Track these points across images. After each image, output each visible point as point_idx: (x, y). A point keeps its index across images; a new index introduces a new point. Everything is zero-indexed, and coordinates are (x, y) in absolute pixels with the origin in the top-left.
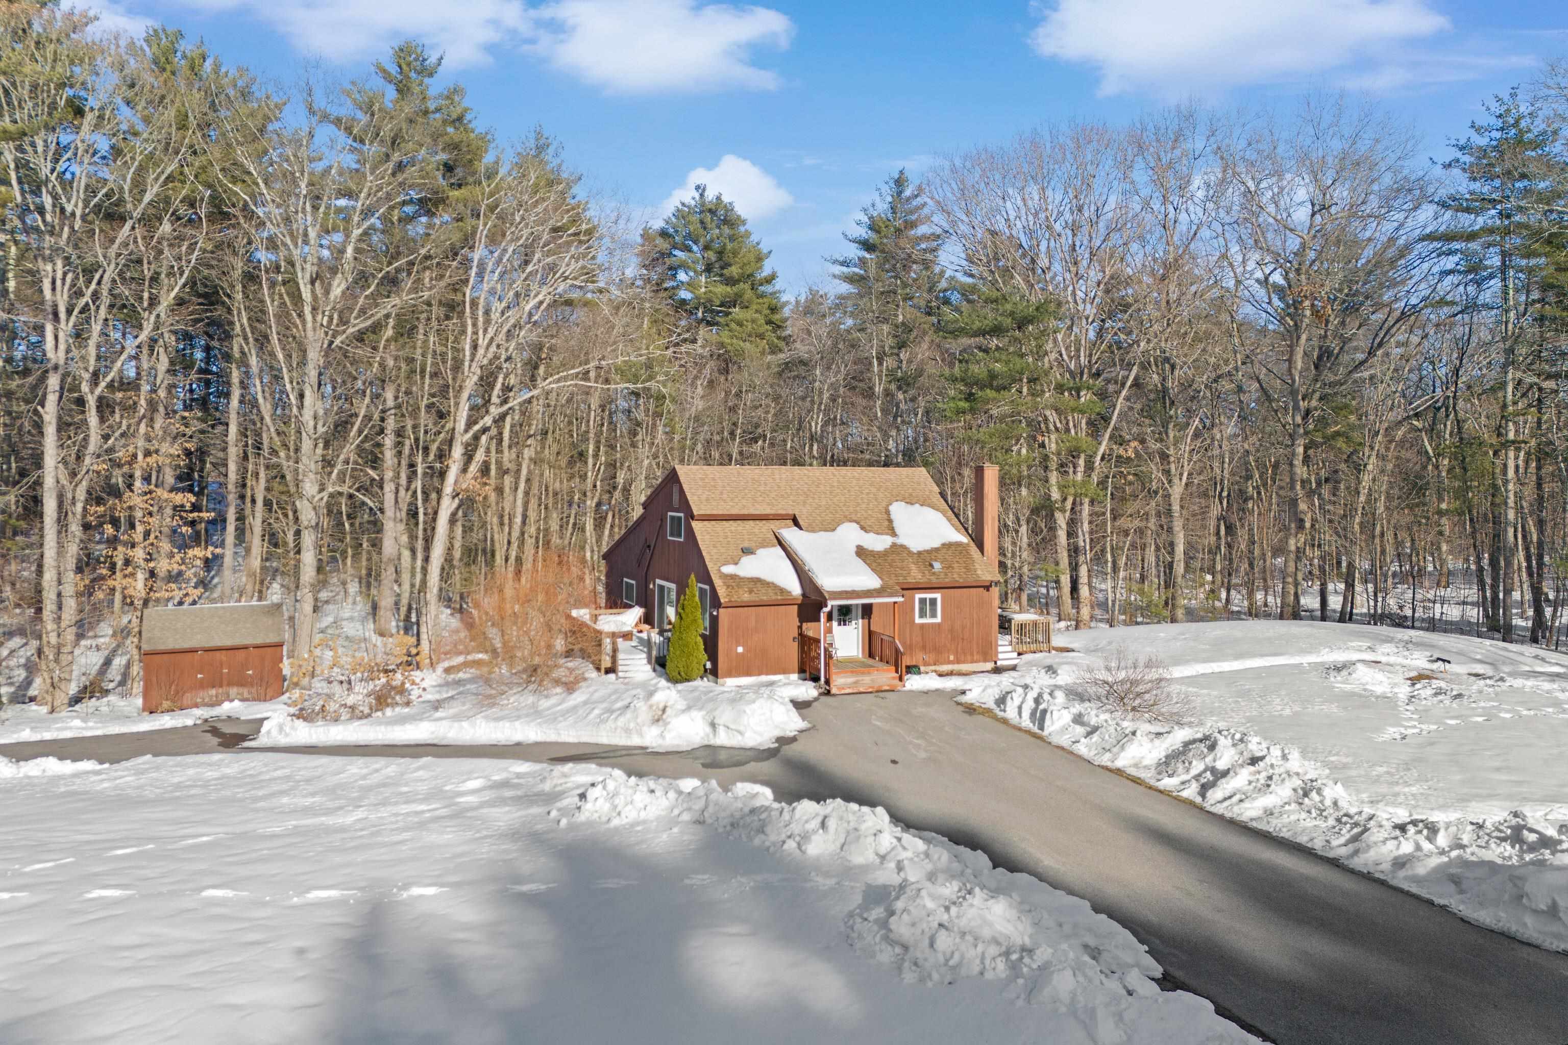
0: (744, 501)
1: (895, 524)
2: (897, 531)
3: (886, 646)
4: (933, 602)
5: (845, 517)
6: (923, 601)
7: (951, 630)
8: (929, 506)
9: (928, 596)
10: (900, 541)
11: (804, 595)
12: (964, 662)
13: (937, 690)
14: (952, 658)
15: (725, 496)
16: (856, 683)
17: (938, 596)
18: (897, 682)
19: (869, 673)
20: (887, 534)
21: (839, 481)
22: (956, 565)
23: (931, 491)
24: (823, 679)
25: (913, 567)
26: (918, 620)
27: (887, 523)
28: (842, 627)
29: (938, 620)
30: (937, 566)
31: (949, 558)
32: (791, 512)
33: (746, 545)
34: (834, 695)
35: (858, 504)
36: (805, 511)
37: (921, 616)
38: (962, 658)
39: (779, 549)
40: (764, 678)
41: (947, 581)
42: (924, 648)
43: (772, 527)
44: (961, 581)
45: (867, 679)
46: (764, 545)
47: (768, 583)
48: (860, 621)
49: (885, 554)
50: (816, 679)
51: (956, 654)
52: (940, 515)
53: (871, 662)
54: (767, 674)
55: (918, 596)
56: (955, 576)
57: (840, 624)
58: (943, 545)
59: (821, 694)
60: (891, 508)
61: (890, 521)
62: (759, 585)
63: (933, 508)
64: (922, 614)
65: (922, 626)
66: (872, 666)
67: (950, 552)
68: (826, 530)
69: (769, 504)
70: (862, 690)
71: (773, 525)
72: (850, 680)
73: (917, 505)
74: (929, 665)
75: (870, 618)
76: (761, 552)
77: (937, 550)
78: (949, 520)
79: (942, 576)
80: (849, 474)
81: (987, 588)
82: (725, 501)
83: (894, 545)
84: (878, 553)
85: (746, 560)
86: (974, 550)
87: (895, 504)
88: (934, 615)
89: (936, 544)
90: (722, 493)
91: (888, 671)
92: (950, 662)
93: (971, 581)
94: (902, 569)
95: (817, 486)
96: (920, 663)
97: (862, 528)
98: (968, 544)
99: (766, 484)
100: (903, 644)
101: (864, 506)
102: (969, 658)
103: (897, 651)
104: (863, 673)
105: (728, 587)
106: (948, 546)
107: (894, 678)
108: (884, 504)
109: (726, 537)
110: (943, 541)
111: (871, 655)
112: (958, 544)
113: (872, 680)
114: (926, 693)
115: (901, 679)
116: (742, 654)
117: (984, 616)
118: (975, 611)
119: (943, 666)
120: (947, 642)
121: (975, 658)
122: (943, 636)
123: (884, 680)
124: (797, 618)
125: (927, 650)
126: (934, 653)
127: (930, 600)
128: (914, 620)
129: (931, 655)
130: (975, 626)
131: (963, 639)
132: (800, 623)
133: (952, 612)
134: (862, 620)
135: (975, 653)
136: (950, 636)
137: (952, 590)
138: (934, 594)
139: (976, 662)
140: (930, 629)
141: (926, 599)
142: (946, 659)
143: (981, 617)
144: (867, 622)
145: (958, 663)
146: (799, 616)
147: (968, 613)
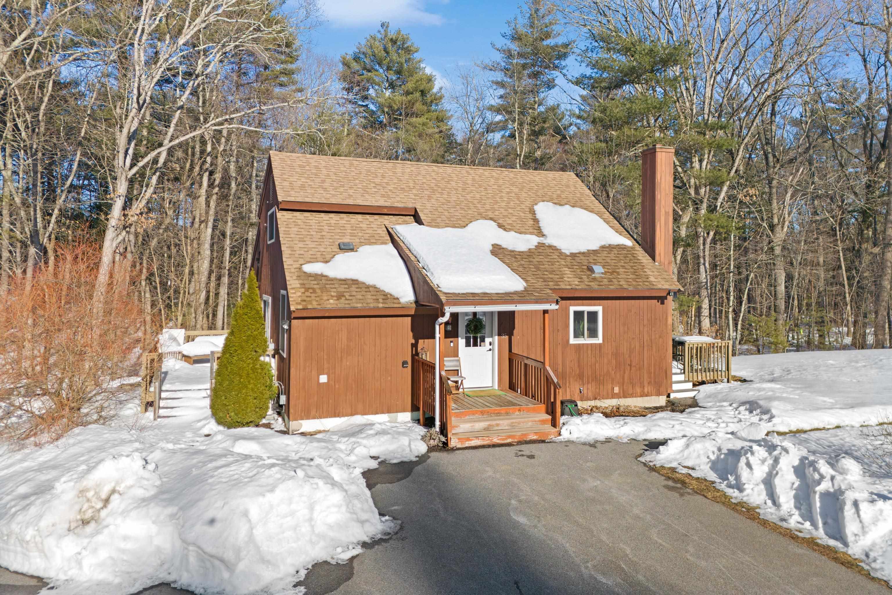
0: (351, 192)
1: (541, 224)
2: (545, 231)
3: (531, 373)
4: (593, 316)
5: (480, 214)
6: (578, 315)
7: (616, 354)
8: (581, 207)
9: (586, 309)
10: (548, 241)
11: (416, 302)
12: (632, 396)
13: (608, 440)
14: (616, 390)
15: (326, 185)
16: (486, 429)
17: (599, 309)
18: (548, 427)
19: (507, 414)
20: (531, 233)
21: (474, 180)
22: (621, 270)
23: (582, 194)
24: (438, 423)
25: (567, 271)
26: (573, 341)
27: (531, 222)
28: (472, 349)
29: (599, 340)
30: (598, 269)
31: (612, 263)
32: (410, 205)
33: (346, 240)
34: (453, 450)
35: (497, 202)
36: (428, 205)
37: (576, 336)
38: (630, 392)
39: (390, 247)
40: (359, 419)
41: (612, 289)
42: (581, 377)
43: (387, 223)
44: (631, 291)
45: (504, 423)
46: (371, 241)
47: (368, 287)
48: (496, 338)
49: (530, 253)
50: (429, 423)
51: (622, 385)
52: (594, 217)
53: (510, 396)
54: (364, 413)
55: (573, 309)
56: (622, 283)
57: (468, 345)
58: (603, 247)
59: (431, 449)
60: (536, 208)
61: (536, 220)
62: (354, 288)
63: (585, 209)
64: (579, 333)
65: (579, 347)
66: (511, 404)
67: (612, 255)
68: (454, 227)
69: (383, 196)
70: (496, 440)
71: (387, 220)
72: (480, 425)
73: (567, 206)
74: (588, 399)
75: (510, 334)
76: (365, 250)
77: (595, 252)
78: (607, 222)
79: (605, 282)
80: (486, 173)
81: (662, 300)
82: (325, 189)
83: (540, 245)
84: (521, 253)
85: (342, 258)
86: (641, 254)
87: (541, 204)
88: (593, 333)
89: (595, 246)
90: (323, 181)
91: (534, 410)
92: (614, 396)
93: (642, 289)
94: (552, 272)
95: (448, 182)
96: (576, 397)
97: (500, 226)
98: (632, 248)
99: (383, 177)
100: (555, 371)
101: (503, 204)
102: (638, 390)
103: (548, 380)
104: (498, 414)
105: (307, 290)
106: (609, 248)
107: (543, 422)
108: (528, 203)
109: (321, 231)
110: (603, 243)
111: (512, 387)
112: (621, 247)
113: (512, 425)
114: (593, 445)
115: (554, 424)
116: (327, 384)
117: (657, 336)
118: (646, 329)
119: (605, 401)
120: (610, 369)
121: (646, 390)
122: (606, 361)
123: (530, 424)
124: (411, 334)
125: (585, 379)
126: (594, 384)
127: (589, 313)
128: (568, 341)
129: (590, 386)
130: (645, 349)
131: (630, 365)
132: (413, 341)
133: (617, 331)
134: (499, 335)
135: (646, 384)
136: (614, 362)
137: (618, 301)
138: (594, 305)
139: (647, 396)
140: (589, 352)
141: (582, 312)
142: (610, 391)
143: (653, 337)
144: (507, 337)
145: (625, 397)
146: (412, 330)
147: (637, 332)
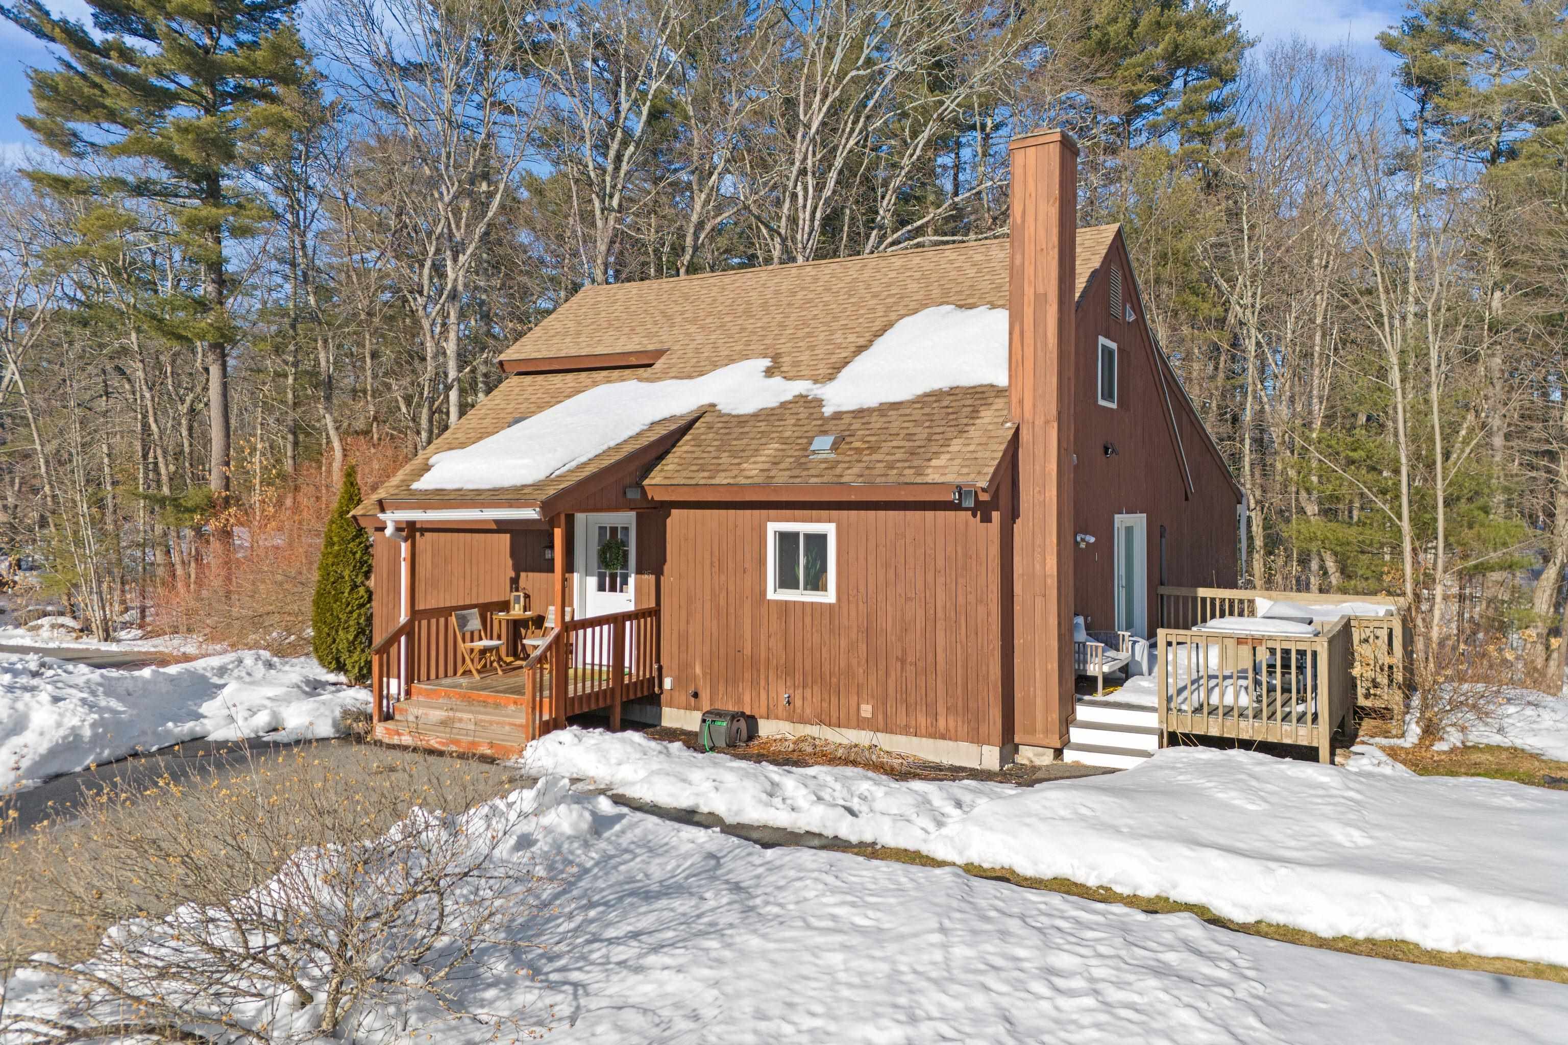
4: (817, 542)
6: (787, 541)
7: (866, 632)
9: (803, 528)
12: (905, 731)
14: (866, 710)
17: (829, 529)
28: (607, 594)
29: (829, 596)
37: (782, 582)
38: (902, 720)
42: (788, 671)
48: (633, 577)
51: (881, 702)
55: (773, 527)
57: (601, 588)
64: (787, 580)
65: (786, 607)
74: (803, 721)
75: (658, 572)
88: (816, 582)
92: (862, 724)
96: (780, 713)
102: (922, 720)
117: (971, 598)
118: (941, 580)
119: (844, 731)
120: (854, 662)
121: (942, 723)
122: (843, 643)
123: (507, 728)
124: (510, 562)
125: (799, 677)
126: (816, 689)
127: (809, 537)
128: (763, 592)
129: (808, 692)
130: (940, 625)
131: (903, 662)
132: (513, 574)
133: (871, 580)
134: (639, 571)
135: (941, 710)
136: (863, 647)
137: (871, 514)
138: (819, 521)
139: (943, 737)
140: (808, 620)
141: (796, 535)
142: (853, 711)
143: (961, 600)
144: (652, 578)
145: (887, 730)
146: (513, 554)
147: (920, 585)
